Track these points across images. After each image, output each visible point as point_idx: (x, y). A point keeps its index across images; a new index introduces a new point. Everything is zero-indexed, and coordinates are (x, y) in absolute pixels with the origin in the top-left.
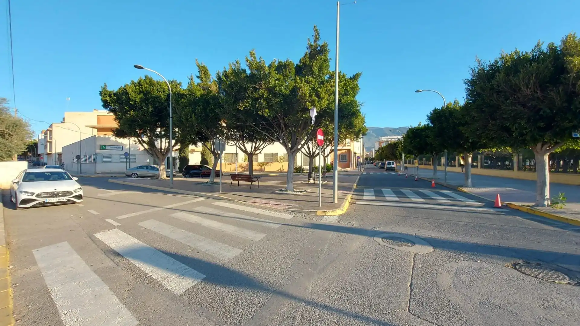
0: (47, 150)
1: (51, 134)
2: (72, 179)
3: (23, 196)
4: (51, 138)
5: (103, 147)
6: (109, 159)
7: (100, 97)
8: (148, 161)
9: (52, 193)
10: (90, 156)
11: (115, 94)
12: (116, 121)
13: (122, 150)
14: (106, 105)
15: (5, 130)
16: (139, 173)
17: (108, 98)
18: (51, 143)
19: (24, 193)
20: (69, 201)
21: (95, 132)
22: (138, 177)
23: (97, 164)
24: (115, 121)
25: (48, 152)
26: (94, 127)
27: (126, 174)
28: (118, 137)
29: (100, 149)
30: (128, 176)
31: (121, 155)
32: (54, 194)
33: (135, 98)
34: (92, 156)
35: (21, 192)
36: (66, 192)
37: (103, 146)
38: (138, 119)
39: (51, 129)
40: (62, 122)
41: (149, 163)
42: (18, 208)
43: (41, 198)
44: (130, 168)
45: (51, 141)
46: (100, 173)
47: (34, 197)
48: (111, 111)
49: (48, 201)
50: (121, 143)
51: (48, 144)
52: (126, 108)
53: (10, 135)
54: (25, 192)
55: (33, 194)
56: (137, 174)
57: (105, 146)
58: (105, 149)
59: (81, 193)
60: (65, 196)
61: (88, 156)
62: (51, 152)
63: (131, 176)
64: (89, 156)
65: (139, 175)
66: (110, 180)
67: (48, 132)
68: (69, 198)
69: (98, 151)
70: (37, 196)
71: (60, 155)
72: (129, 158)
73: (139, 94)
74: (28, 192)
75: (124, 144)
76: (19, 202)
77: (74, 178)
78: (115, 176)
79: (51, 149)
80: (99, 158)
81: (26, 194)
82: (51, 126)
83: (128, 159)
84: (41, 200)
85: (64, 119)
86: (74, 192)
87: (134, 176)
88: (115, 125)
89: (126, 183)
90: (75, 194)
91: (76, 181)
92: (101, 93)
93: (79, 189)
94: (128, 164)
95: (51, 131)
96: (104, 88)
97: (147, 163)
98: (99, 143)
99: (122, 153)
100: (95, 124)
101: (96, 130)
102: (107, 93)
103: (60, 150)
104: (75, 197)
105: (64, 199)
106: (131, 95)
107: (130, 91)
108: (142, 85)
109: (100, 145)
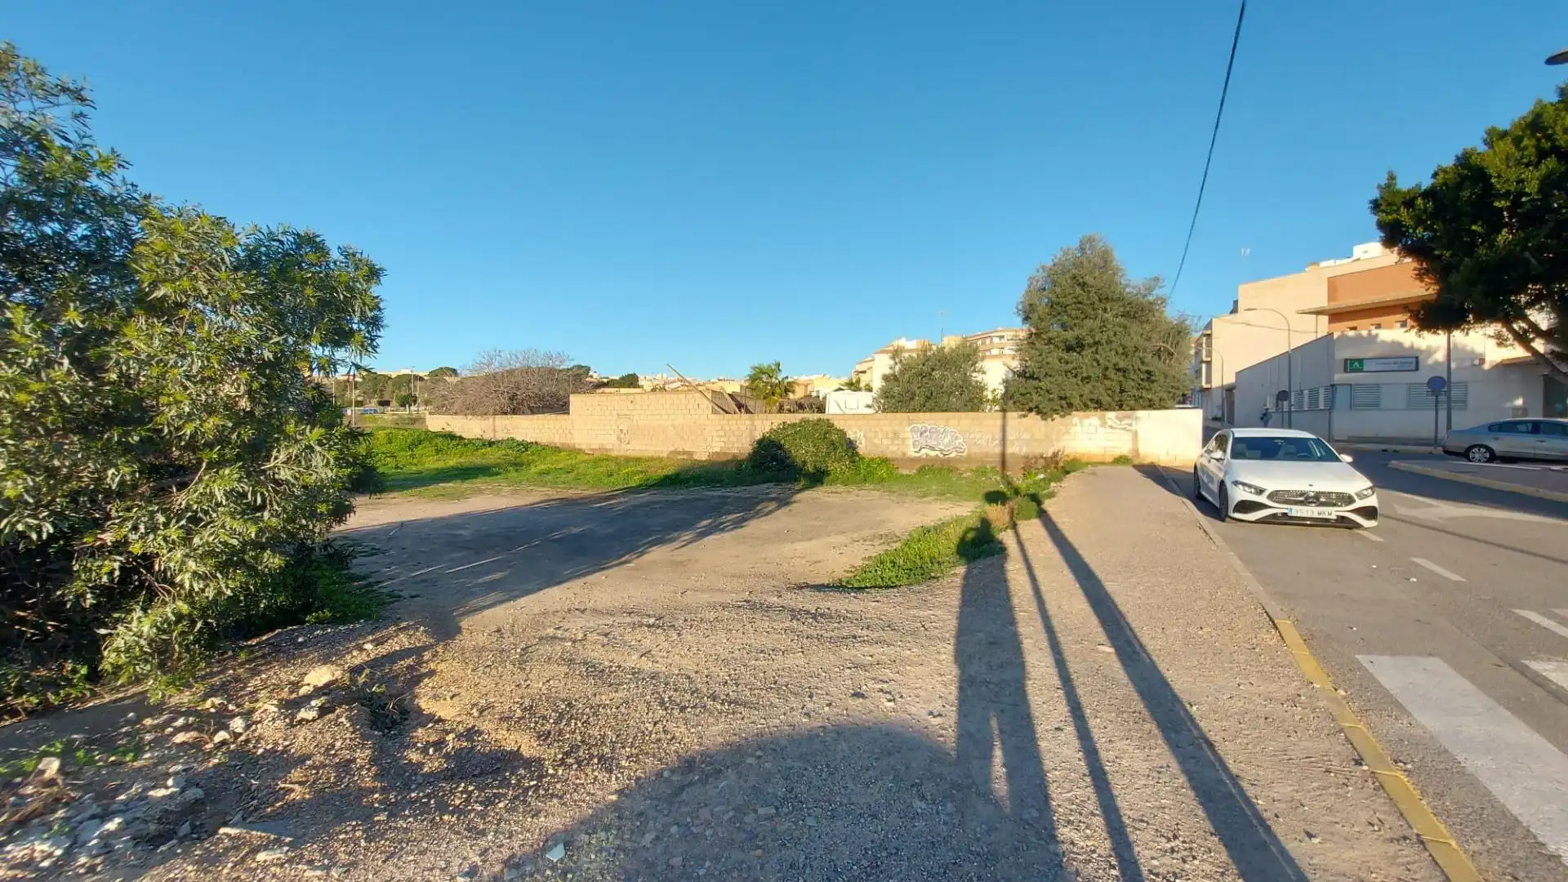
0: (1201, 382)
1: (1209, 345)
2: (1338, 460)
3: (1239, 494)
4: (1209, 354)
5: (1352, 365)
6: (1369, 399)
7: (1375, 218)
8: (1519, 402)
9: (1302, 494)
10: (1314, 393)
11: (1429, 194)
12: (1422, 281)
13: (1417, 369)
14: (1392, 235)
15: (1161, 344)
16: (1500, 445)
17: (1405, 215)
18: (1209, 363)
19: (1240, 486)
20: (1343, 518)
21: (1323, 326)
22: (1493, 457)
23: (1336, 415)
24: (1418, 282)
25: (1204, 385)
26: (1319, 312)
27: (1443, 446)
28: (1429, 331)
29: (1346, 371)
30: (1450, 453)
31: (1410, 386)
32: (1308, 498)
33: (1520, 181)
34: (1322, 391)
35: (1236, 483)
36: (1334, 496)
37: (1353, 361)
38: (1527, 255)
39: (1209, 332)
40: (1232, 312)
41: (1524, 410)
42: (1228, 519)
43: (1277, 502)
44: (1449, 426)
45: (1209, 359)
46: (1345, 438)
47: (1262, 499)
48: (1409, 251)
49: (1294, 514)
50: (1412, 347)
51: (1204, 366)
52: (1474, 227)
53: (1171, 354)
54: (1244, 484)
55: (1260, 491)
56: (1488, 449)
57: (1361, 361)
58: (1361, 370)
59: (1372, 501)
60: (1335, 505)
61: (1306, 392)
62: (1208, 386)
63: (1465, 455)
64: (1311, 390)
65: (1497, 454)
66: (1393, 462)
67: (1204, 339)
68: (1343, 511)
69: (1339, 377)
70: (1271, 496)
71: (1229, 390)
72: (1448, 394)
73: (1537, 165)
74: (1250, 486)
75: (1421, 351)
76: (1232, 505)
77: (1343, 456)
78: (1395, 451)
79: (1209, 380)
80: (1342, 396)
81: (1247, 489)
82: (1209, 326)
83: (1443, 398)
84: (1279, 509)
85: (1236, 302)
86: (1355, 497)
87: (1477, 454)
88: (1422, 289)
89: (1467, 478)
90: (1359, 504)
91: (1349, 463)
92: (1376, 206)
93: (1366, 489)
94: (1443, 415)
95: (1209, 336)
96: (1389, 187)
97: (1516, 409)
98: (1342, 354)
99: (1423, 377)
100: (1323, 302)
101: (1325, 319)
102: (1399, 200)
103: (1230, 379)
104: (1358, 511)
105: (1332, 513)
106: (1499, 176)
107: (1494, 165)
108: (1546, 129)
109: (1346, 360)
